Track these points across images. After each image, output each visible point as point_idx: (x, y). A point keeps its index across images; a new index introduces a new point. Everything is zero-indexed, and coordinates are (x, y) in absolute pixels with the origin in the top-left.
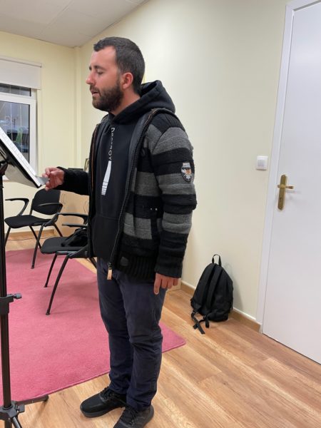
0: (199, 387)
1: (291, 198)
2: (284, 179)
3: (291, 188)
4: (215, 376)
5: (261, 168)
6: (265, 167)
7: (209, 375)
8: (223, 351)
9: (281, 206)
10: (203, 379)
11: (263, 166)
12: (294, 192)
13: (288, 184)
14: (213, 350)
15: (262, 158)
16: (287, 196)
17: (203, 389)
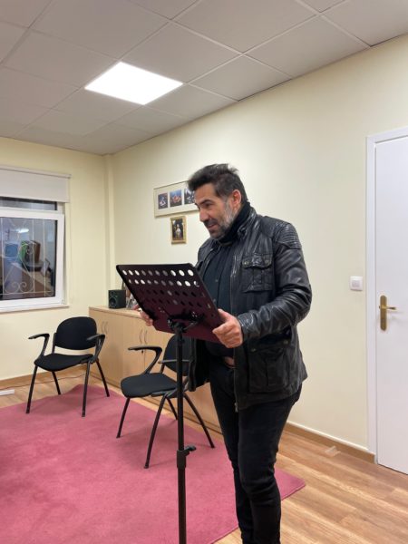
0: (342, 526)
1: (394, 319)
2: (383, 300)
3: (393, 308)
4: (352, 513)
5: (356, 288)
6: (361, 288)
7: (346, 514)
8: (348, 487)
9: (383, 327)
10: (342, 518)
11: (358, 286)
12: (396, 312)
13: (389, 304)
14: (336, 488)
15: (356, 278)
16: (389, 316)
17: (347, 528)
